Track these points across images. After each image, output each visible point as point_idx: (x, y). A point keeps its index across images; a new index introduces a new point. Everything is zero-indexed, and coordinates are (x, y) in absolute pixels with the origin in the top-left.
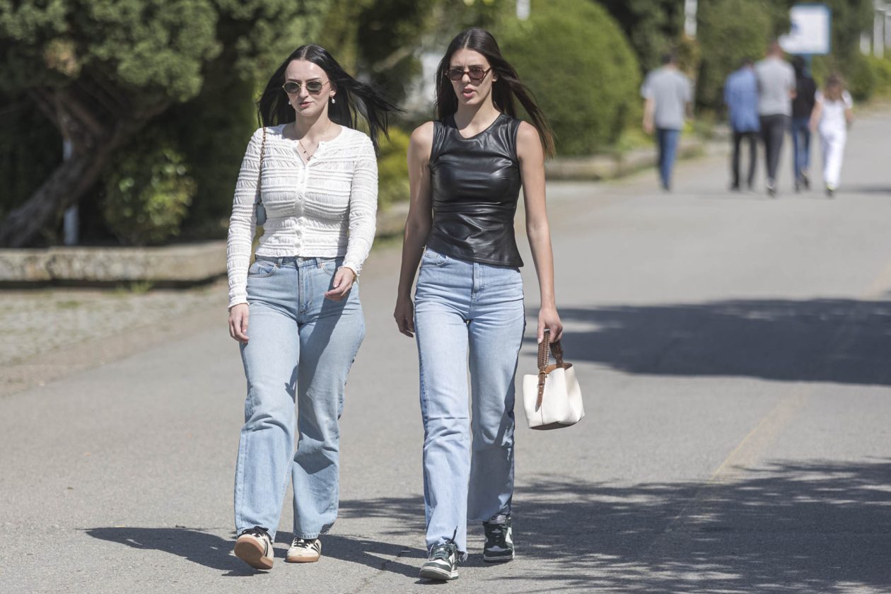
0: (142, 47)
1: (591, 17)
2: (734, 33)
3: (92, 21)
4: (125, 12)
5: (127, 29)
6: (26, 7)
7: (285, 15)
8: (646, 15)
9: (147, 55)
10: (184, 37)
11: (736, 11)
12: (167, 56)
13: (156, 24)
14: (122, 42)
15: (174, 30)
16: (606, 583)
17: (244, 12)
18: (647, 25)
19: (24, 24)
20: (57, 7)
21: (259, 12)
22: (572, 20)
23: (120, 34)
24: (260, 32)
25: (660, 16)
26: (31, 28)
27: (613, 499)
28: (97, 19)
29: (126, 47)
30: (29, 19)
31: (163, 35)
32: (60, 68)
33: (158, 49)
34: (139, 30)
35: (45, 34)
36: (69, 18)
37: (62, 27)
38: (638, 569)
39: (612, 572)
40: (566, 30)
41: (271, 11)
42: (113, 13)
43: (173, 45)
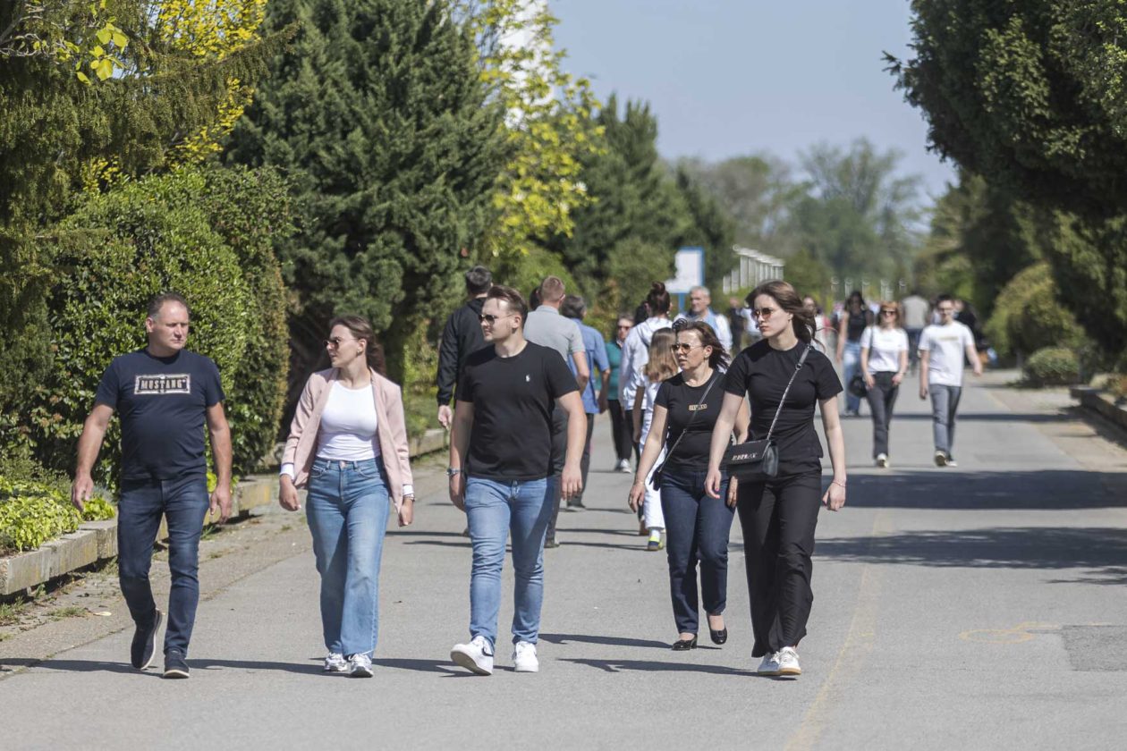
0: (350, 294)
3: (314, 275)
4: (338, 268)
5: (340, 281)
7: (451, 270)
9: (355, 299)
10: (381, 287)
12: (369, 301)
13: (361, 277)
14: (336, 290)
15: (374, 282)
17: (423, 268)
21: (434, 269)
23: (334, 284)
24: (434, 282)
25: (592, 261)
28: (318, 273)
29: (339, 294)
31: (365, 285)
33: (362, 295)
34: (348, 281)
41: (442, 268)
42: (330, 268)
43: (374, 293)
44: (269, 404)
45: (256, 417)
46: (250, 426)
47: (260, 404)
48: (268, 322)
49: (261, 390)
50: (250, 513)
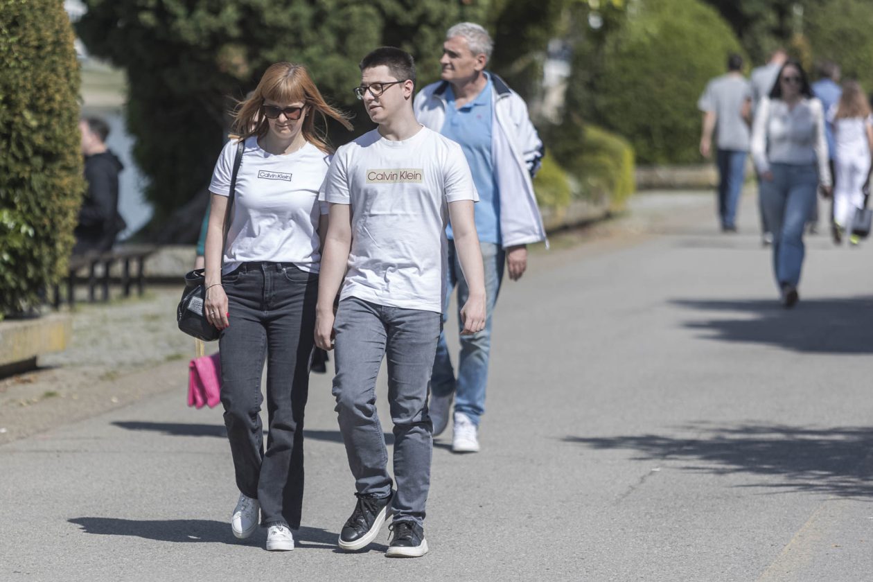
0: (312, 51)
1: (703, 19)
2: (843, 36)
3: (263, 26)
4: (295, 17)
5: (297, 34)
6: (201, 13)
7: (447, 21)
8: (757, 17)
9: (316, 59)
10: (351, 42)
11: (846, 12)
12: (335, 61)
13: (325, 30)
14: (292, 46)
15: (342, 35)
16: (828, 488)
17: (408, 18)
18: (758, 27)
19: (198, 30)
20: (230, 13)
21: (424, 18)
22: (685, 23)
23: (290, 39)
24: (423, 37)
26: (205, 34)
27: (816, 437)
28: (267, 24)
29: (295, 51)
30: (202, 25)
31: (331, 40)
32: (232, 72)
33: (326, 53)
34: (308, 35)
35: (218, 39)
36: (241, 24)
37: (234, 32)
38: (852, 480)
39: (830, 481)
40: (679, 33)
41: (434, 17)
42: (284, 18)
43: (341, 49)
44: (43, 210)
45: (24, 229)
46: (17, 244)
47: (29, 210)
48: (39, 89)
49: (31, 189)
50: (40, 363)
